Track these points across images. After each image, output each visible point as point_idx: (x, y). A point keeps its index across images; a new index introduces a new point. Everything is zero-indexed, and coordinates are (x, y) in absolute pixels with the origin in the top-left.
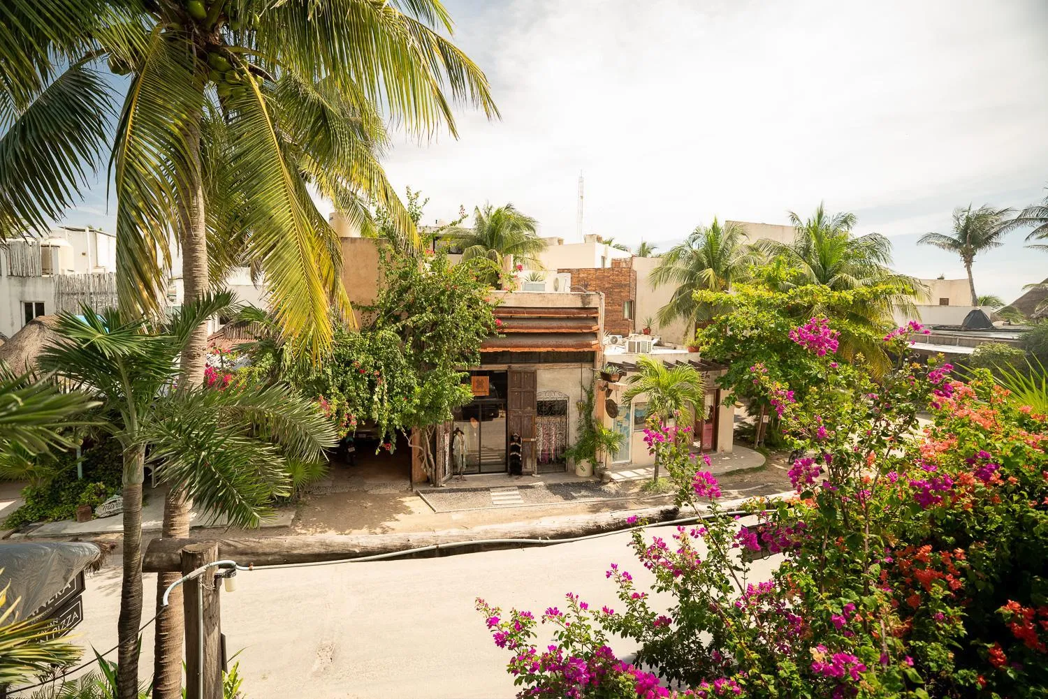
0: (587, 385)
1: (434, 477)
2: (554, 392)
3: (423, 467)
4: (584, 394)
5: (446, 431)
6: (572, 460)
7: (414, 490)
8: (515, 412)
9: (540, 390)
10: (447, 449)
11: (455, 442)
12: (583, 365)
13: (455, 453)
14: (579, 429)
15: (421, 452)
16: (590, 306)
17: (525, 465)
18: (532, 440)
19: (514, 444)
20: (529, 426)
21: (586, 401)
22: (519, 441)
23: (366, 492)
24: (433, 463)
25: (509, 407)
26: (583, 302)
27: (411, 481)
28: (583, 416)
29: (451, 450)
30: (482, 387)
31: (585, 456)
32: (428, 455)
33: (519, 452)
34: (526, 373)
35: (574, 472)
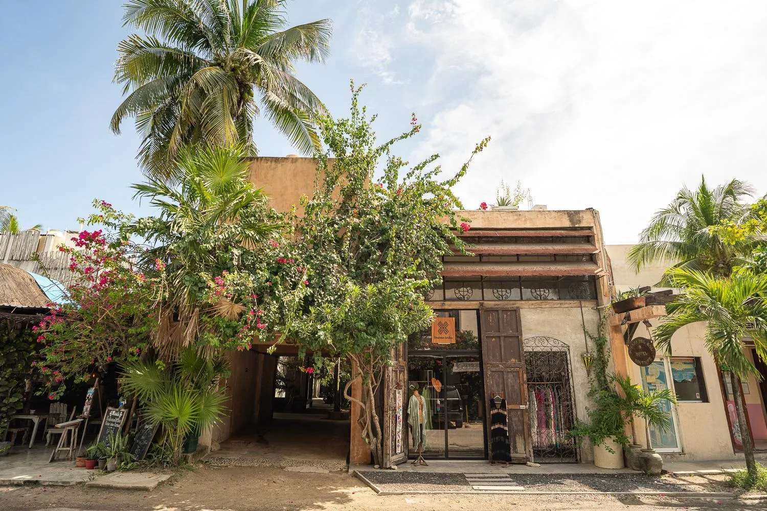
0: (592, 329)
1: (380, 452)
2: (547, 339)
3: (364, 434)
4: (591, 344)
5: (398, 386)
6: (585, 443)
7: (351, 471)
8: (493, 366)
9: (526, 336)
10: (400, 414)
11: (411, 404)
12: (583, 303)
13: (410, 421)
14: (591, 394)
15: (363, 412)
16: (582, 225)
17: (515, 448)
18: (522, 407)
19: (496, 411)
20: (516, 387)
21: (595, 355)
22: (503, 406)
23: (282, 468)
24: (379, 429)
25: (485, 358)
26: (571, 221)
27: (348, 462)
28: (593, 376)
29: (406, 416)
30: (447, 332)
31: (609, 433)
32: (372, 417)
33: (505, 423)
34: (505, 311)
35: (592, 463)
